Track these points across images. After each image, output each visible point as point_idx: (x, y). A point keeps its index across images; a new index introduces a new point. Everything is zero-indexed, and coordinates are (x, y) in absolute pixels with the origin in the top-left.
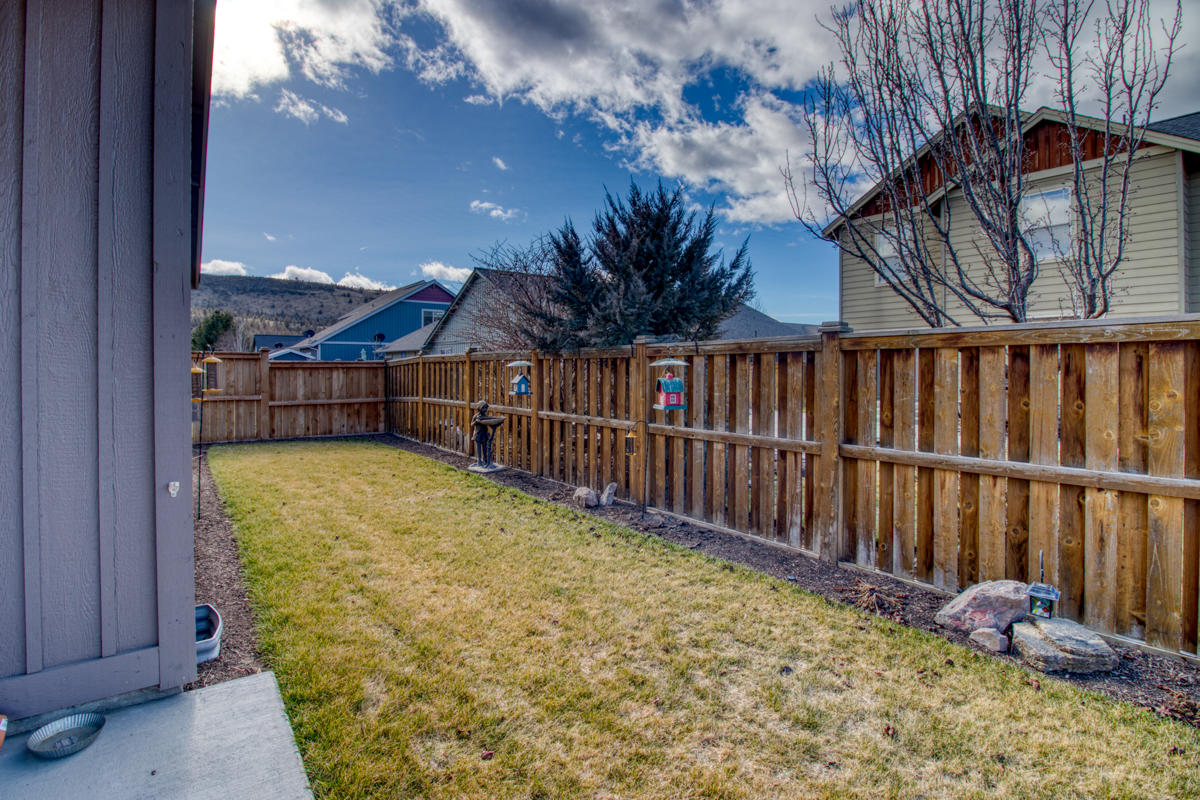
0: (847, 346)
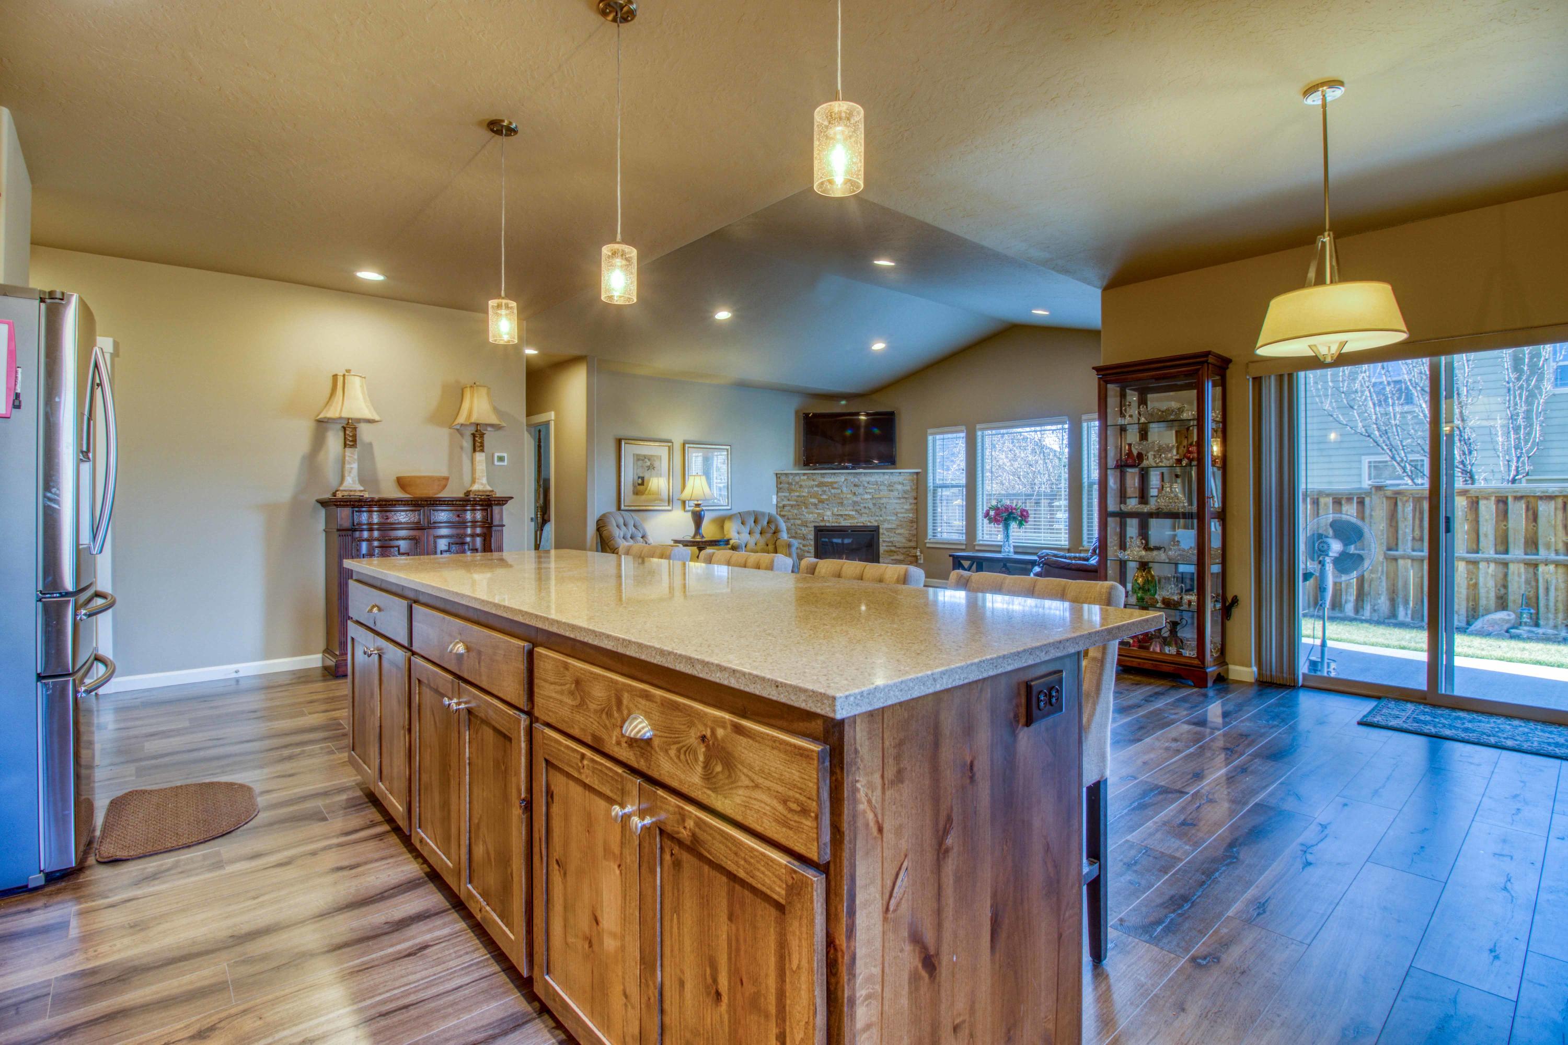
0: (1389, 494)
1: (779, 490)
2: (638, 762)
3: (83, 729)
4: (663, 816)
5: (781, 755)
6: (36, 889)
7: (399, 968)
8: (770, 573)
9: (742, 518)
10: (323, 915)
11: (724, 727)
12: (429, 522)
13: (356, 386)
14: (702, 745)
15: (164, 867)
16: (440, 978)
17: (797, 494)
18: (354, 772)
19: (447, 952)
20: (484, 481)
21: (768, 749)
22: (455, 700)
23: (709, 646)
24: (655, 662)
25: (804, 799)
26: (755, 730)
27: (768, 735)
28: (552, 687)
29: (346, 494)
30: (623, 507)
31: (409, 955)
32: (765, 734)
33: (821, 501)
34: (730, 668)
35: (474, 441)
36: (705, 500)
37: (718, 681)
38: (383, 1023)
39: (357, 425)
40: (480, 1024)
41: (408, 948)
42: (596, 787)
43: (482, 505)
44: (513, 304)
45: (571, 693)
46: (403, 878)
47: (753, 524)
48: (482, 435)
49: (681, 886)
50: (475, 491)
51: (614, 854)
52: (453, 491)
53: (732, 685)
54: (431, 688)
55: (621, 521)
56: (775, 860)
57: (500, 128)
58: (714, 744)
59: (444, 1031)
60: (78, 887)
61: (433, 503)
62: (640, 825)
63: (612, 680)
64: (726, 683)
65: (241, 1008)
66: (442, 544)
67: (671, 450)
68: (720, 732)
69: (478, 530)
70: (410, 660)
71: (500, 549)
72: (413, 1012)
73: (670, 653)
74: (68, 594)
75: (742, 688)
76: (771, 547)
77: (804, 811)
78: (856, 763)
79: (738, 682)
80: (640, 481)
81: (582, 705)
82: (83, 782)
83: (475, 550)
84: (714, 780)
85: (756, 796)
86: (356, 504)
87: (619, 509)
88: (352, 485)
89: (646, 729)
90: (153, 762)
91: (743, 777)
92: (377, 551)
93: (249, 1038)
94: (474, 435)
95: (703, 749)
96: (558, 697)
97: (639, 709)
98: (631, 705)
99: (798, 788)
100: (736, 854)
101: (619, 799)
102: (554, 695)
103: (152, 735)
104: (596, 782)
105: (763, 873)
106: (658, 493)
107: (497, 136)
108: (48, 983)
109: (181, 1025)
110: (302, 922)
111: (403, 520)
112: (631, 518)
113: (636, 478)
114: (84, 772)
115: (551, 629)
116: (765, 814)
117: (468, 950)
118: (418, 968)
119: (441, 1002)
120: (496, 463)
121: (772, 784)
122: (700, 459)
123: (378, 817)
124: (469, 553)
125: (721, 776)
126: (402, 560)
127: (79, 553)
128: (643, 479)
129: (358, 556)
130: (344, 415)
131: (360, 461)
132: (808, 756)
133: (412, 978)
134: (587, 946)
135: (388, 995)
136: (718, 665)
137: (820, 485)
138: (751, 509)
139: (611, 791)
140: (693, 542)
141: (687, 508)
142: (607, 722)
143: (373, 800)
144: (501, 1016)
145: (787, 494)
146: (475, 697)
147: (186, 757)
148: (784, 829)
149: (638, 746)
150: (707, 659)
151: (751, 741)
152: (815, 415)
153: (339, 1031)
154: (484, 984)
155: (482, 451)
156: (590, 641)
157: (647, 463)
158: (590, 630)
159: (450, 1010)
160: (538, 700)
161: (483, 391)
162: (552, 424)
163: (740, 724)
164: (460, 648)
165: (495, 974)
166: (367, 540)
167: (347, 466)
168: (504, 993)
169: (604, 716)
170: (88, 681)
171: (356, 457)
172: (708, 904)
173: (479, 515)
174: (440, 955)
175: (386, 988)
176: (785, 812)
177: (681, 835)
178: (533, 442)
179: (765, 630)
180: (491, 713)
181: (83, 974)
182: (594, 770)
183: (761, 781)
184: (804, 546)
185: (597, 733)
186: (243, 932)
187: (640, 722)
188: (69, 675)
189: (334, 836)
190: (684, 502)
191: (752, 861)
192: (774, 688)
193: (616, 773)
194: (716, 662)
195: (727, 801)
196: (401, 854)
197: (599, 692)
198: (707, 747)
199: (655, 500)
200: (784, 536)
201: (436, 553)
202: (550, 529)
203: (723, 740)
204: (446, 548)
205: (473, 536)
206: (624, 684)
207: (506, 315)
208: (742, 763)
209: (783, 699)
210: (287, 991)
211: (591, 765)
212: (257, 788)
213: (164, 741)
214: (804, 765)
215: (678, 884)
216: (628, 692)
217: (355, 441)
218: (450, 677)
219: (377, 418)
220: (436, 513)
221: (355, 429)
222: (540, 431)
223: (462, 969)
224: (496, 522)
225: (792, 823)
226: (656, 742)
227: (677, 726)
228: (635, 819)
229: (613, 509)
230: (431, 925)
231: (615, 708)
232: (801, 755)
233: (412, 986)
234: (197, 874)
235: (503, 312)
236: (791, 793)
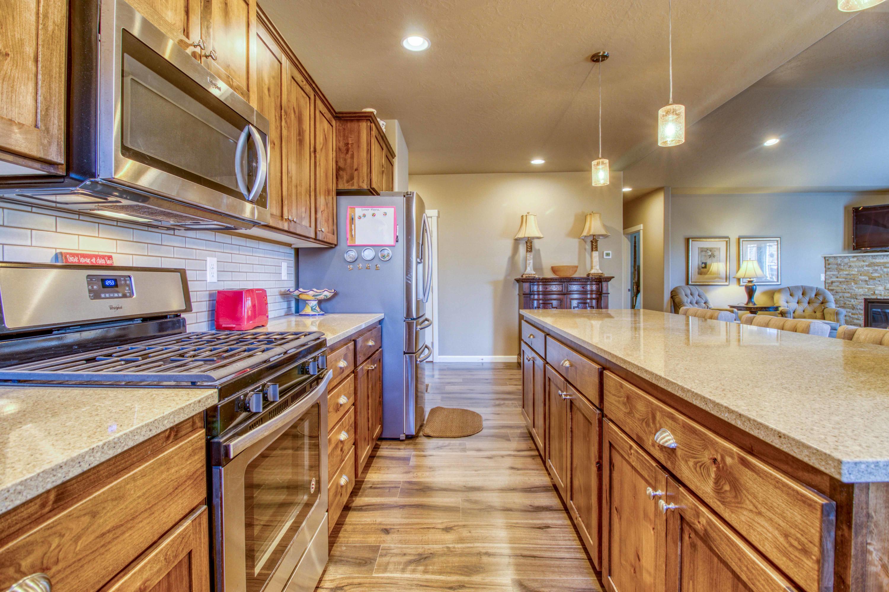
1: (827, 270)
2: (666, 463)
3: (419, 376)
4: (683, 506)
5: (784, 495)
6: (403, 440)
7: (534, 533)
8: (804, 335)
9: (791, 292)
10: (503, 490)
11: (732, 457)
12: (567, 291)
13: (531, 220)
14: (713, 466)
15: (445, 445)
16: (554, 548)
17: (847, 273)
18: (524, 420)
19: (559, 535)
20: (598, 267)
21: (771, 487)
22: (565, 393)
23: (724, 390)
24: (678, 395)
25: (806, 541)
26: (759, 467)
27: (771, 475)
28: (614, 397)
29: (527, 276)
30: (690, 283)
31: (539, 528)
32: (768, 473)
33: (873, 279)
34: (737, 412)
35: (592, 245)
36: (757, 278)
37: (726, 419)
38: (522, 560)
39: (532, 240)
40: (572, 586)
41: (539, 524)
42: (639, 470)
43: (596, 282)
44: (606, 161)
45: (625, 404)
46: (542, 484)
47: (801, 296)
48: (597, 241)
49: (696, 562)
50: (592, 274)
51: (650, 520)
52: (580, 274)
53: (738, 426)
54: (555, 384)
55: (689, 292)
56: (774, 580)
57: (597, 58)
58: (723, 467)
59: (551, 580)
60: (416, 444)
61: (570, 280)
62: (665, 507)
63: (649, 402)
64: (733, 423)
65: (463, 523)
66: (575, 303)
67: (728, 244)
68: (729, 460)
69: (594, 296)
70: (545, 366)
71: (607, 307)
72: (538, 562)
73: (689, 391)
74: (414, 319)
75: (747, 430)
76: (819, 314)
77: (805, 551)
78: (867, 527)
79: (743, 424)
80: (703, 265)
81: (630, 413)
82: (419, 398)
83: (592, 307)
84: (723, 495)
85: (759, 521)
86: (531, 281)
87: (687, 284)
88: (530, 271)
89: (671, 441)
90: (447, 395)
91: (747, 502)
92: (541, 306)
93: (464, 540)
94: (592, 242)
95: (715, 469)
96: (617, 404)
97: (667, 425)
98: (661, 421)
99: (799, 529)
100: (740, 560)
101: (653, 484)
102: (614, 402)
103: (449, 383)
104: (639, 467)
105: (763, 585)
106: (718, 273)
107: (597, 63)
108: (399, 482)
109: (440, 521)
110: (492, 490)
111: (555, 290)
112: (696, 291)
113: (700, 263)
114: (419, 394)
115: (612, 360)
116: (766, 538)
117: (570, 538)
118: (544, 538)
119: (553, 562)
120: (605, 257)
121: (774, 517)
122: (755, 250)
123: (534, 447)
124: (589, 309)
125: (728, 494)
126: (555, 311)
127: (418, 302)
128: (705, 264)
129: (533, 308)
130: (527, 236)
131: (534, 258)
132: (810, 505)
133: (539, 542)
134: (633, 571)
135: (527, 546)
136: (726, 407)
137: (870, 265)
138: (800, 284)
139: (648, 476)
140: (747, 308)
141: (742, 284)
142: (646, 429)
143: (531, 437)
144: (584, 587)
145: (836, 273)
146: (574, 394)
147: (457, 395)
148: (784, 559)
149: (666, 452)
150: (718, 401)
151: (755, 476)
152: (865, 209)
153: (501, 555)
154: (576, 563)
155: (597, 250)
156: (635, 372)
157: (711, 254)
158: (635, 365)
159: (556, 569)
160: (605, 403)
161: (597, 216)
162: (641, 232)
163: (746, 459)
164: (567, 364)
165: (583, 559)
166: (537, 300)
167: (528, 262)
168: (588, 574)
169: (644, 424)
170: (422, 356)
171: (532, 257)
172: (716, 587)
173: (594, 287)
174: (555, 535)
175: (526, 542)
176: (787, 545)
177: (696, 527)
178: (629, 244)
179: (782, 384)
180: (581, 405)
181: (410, 483)
182: (638, 458)
183: (763, 510)
184: (852, 314)
185: (640, 434)
186: (469, 486)
187: (667, 436)
188: (413, 353)
189: (512, 450)
190: (739, 280)
191: (754, 572)
192: (777, 438)
193: (652, 465)
194: (725, 405)
195: (733, 515)
196: (542, 470)
197: (641, 407)
198: (718, 468)
199: (715, 278)
200: (832, 306)
201: (571, 308)
202: (641, 296)
203: (731, 467)
204: (576, 305)
205: (591, 299)
206: (657, 406)
207: (602, 168)
208: (747, 490)
209: (785, 448)
210: (482, 523)
211: (636, 454)
212: (484, 417)
213: (453, 387)
214: (806, 512)
215: (694, 561)
216: (660, 411)
217: (531, 248)
218: (563, 379)
219: (542, 236)
220: (571, 286)
221: (531, 242)
222: (635, 237)
223: (566, 548)
224: (604, 291)
225: (793, 556)
226: (679, 452)
227: (694, 445)
228: (662, 503)
229: (683, 284)
230: (552, 516)
231: (651, 421)
232: (804, 502)
233: (539, 546)
234: (456, 452)
235: (600, 167)
236: (792, 531)
